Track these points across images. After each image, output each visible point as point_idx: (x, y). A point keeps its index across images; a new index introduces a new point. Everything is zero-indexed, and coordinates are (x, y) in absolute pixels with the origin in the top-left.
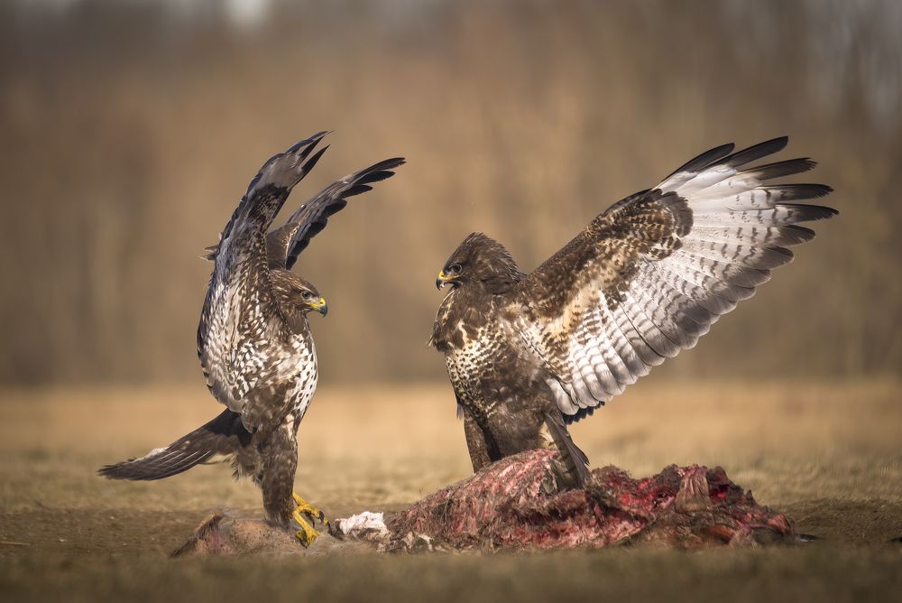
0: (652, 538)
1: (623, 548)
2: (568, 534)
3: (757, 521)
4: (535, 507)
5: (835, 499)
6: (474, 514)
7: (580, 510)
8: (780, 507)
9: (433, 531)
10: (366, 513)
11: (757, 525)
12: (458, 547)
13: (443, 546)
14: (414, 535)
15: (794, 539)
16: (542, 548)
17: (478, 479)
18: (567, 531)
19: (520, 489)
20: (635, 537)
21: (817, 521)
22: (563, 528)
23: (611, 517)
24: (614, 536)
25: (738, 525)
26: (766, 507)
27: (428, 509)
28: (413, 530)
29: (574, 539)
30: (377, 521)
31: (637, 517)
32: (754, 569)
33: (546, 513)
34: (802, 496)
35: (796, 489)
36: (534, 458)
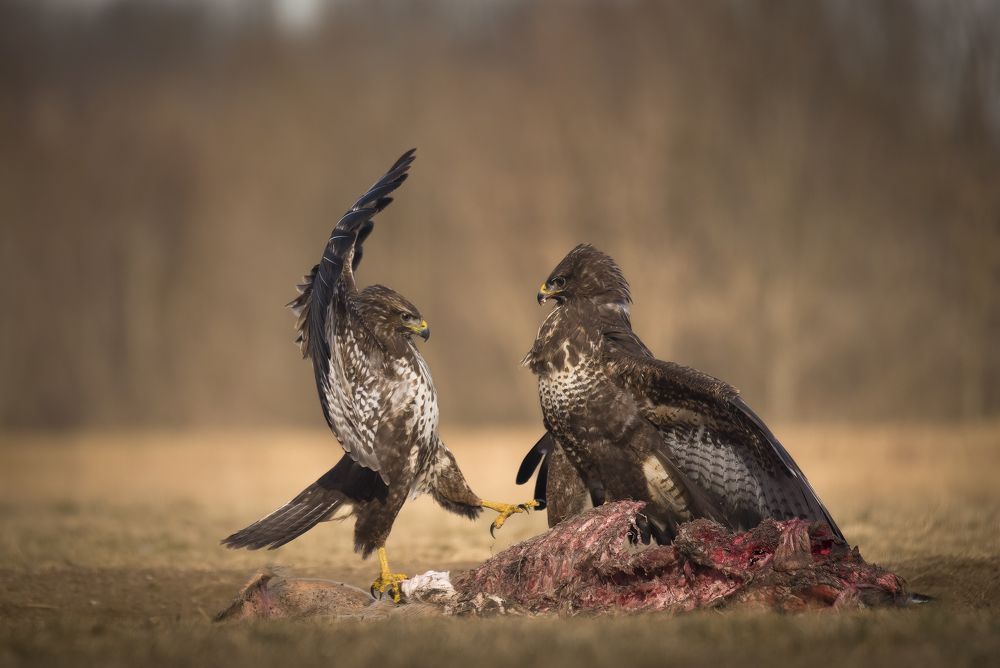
0: (748, 598)
1: (716, 610)
2: (654, 595)
3: (865, 580)
4: (618, 565)
5: (951, 557)
6: (550, 573)
7: (668, 568)
8: (890, 565)
9: (505, 592)
10: (431, 573)
11: (865, 585)
12: (533, 609)
13: (516, 609)
14: (484, 597)
15: (905, 601)
16: (625, 611)
17: (554, 534)
18: (654, 591)
19: (601, 545)
20: (729, 598)
21: (931, 581)
22: (649, 588)
23: (703, 576)
24: (705, 597)
25: (843, 585)
26: (874, 565)
27: (499, 567)
28: (483, 591)
29: (661, 600)
30: (443, 581)
31: (731, 577)
32: (861, 634)
33: (630, 571)
34: (914, 553)
35: (908, 545)
36: (617, 511)
